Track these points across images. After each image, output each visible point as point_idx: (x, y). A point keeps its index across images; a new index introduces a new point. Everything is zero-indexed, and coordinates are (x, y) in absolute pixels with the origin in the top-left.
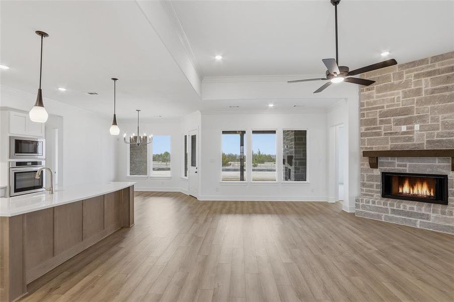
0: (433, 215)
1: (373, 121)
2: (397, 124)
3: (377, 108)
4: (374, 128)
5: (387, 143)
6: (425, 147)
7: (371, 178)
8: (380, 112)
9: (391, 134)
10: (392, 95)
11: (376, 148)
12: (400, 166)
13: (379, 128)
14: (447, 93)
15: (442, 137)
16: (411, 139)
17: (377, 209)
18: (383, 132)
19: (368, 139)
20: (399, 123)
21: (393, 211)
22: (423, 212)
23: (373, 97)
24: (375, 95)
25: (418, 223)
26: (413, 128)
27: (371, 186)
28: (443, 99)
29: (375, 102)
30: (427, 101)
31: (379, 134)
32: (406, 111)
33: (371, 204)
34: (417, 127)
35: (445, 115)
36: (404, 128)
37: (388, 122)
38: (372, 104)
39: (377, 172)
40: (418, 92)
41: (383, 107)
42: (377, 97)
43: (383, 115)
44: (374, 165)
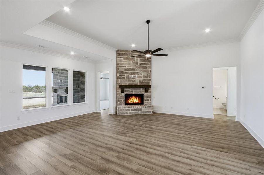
0: (143, 108)
1: (122, 72)
2: (130, 75)
3: (123, 66)
4: (123, 75)
5: (127, 82)
6: (139, 84)
7: (121, 97)
8: (125, 68)
9: (129, 78)
10: (129, 62)
11: (123, 84)
12: (131, 91)
13: (124, 75)
14: (144, 66)
15: (143, 80)
16: (135, 81)
17: (126, 110)
18: (126, 77)
19: (120, 80)
20: (131, 74)
21: (132, 110)
22: (141, 108)
23: (122, 61)
24: (123, 60)
25: (139, 112)
26: (135, 76)
27: (121, 101)
28: (143, 67)
29: (123, 64)
30: (140, 67)
31: (124, 78)
32: (133, 70)
33: (124, 108)
34: (136, 76)
35: (144, 73)
36: (133, 76)
37: (127, 73)
38: (122, 64)
39: (123, 94)
40: (137, 63)
41: (126, 67)
42: (124, 62)
43: (126, 70)
44: (123, 92)
